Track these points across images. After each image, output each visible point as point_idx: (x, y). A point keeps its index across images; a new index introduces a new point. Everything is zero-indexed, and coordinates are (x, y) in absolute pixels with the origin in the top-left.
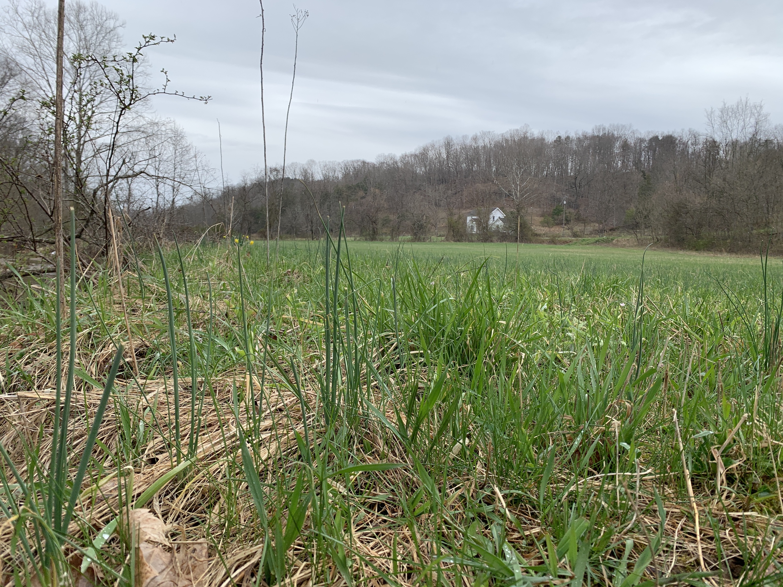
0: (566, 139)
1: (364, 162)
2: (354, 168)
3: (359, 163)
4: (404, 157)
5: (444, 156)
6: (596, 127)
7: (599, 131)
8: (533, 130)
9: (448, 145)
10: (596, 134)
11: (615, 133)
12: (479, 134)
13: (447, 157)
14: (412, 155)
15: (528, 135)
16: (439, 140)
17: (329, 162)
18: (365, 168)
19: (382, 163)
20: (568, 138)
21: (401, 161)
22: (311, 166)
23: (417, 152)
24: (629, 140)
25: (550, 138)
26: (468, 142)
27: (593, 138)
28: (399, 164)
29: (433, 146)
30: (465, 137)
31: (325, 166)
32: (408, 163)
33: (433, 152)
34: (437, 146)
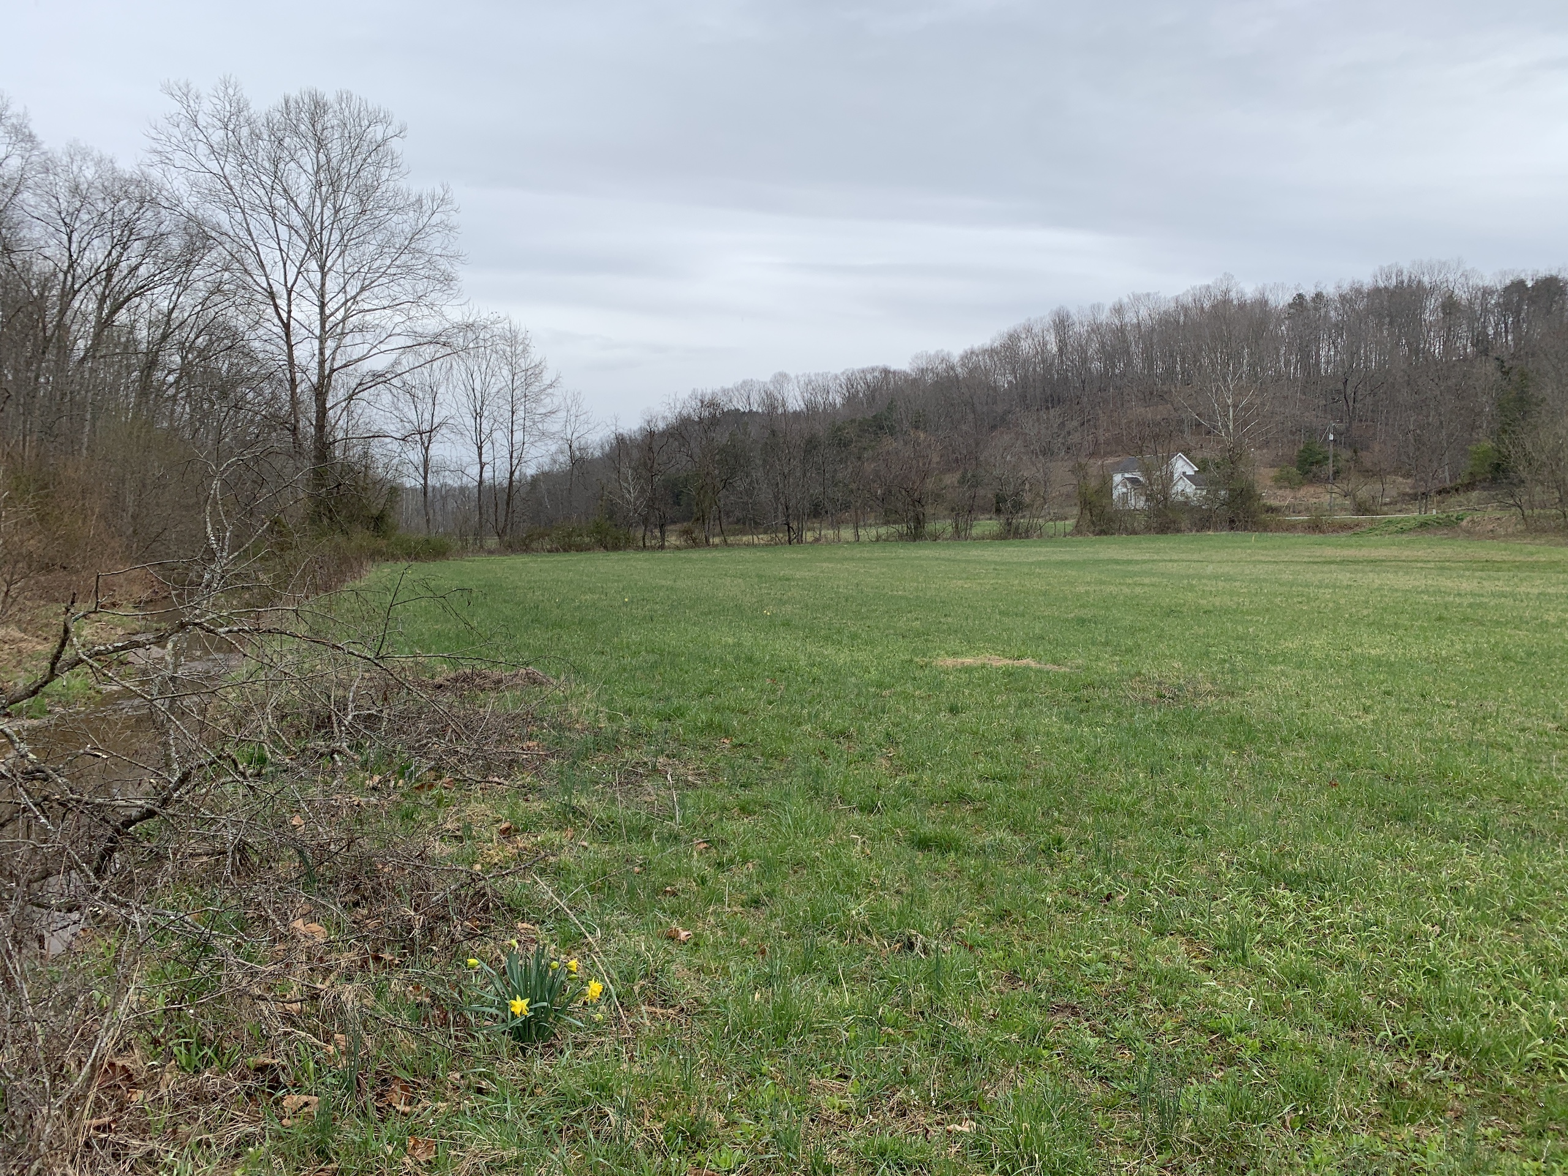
0: (1313, 300)
1: (886, 372)
2: (866, 383)
3: (877, 374)
4: (967, 357)
5: (1053, 347)
6: (1382, 269)
7: (1388, 278)
8: (1242, 285)
9: (1062, 324)
10: (1381, 284)
11: (1426, 280)
12: (1125, 300)
13: (1060, 350)
14: (985, 351)
15: (1233, 295)
16: (1041, 317)
17: (816, 375)
18: (888, 384)
19: (923, 371)
20: (1319, 296)
21: (963, 365)
22: (782, 387)
23: (997, 344)
24: (1456, 291)
25: (1281, 299)
26: (1104, 317)
27: (1377, 292)
28: (959, 370)
29: (1029, 330)
30: (1096, 308)
31: (810, 382)
32: (976, 368)
33: (1030, 341)
34: (1037, 329)
